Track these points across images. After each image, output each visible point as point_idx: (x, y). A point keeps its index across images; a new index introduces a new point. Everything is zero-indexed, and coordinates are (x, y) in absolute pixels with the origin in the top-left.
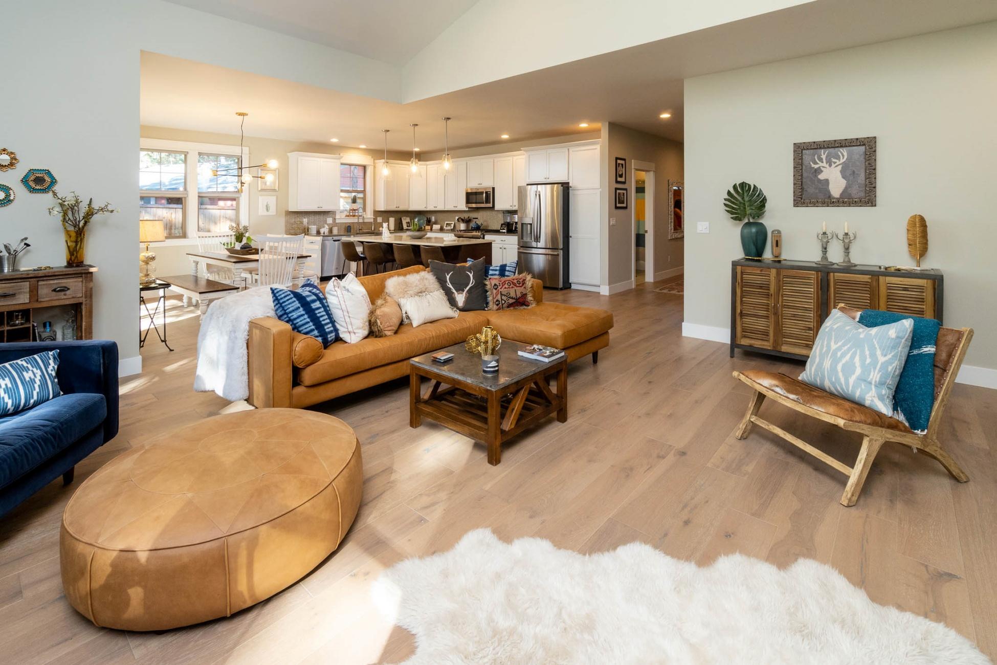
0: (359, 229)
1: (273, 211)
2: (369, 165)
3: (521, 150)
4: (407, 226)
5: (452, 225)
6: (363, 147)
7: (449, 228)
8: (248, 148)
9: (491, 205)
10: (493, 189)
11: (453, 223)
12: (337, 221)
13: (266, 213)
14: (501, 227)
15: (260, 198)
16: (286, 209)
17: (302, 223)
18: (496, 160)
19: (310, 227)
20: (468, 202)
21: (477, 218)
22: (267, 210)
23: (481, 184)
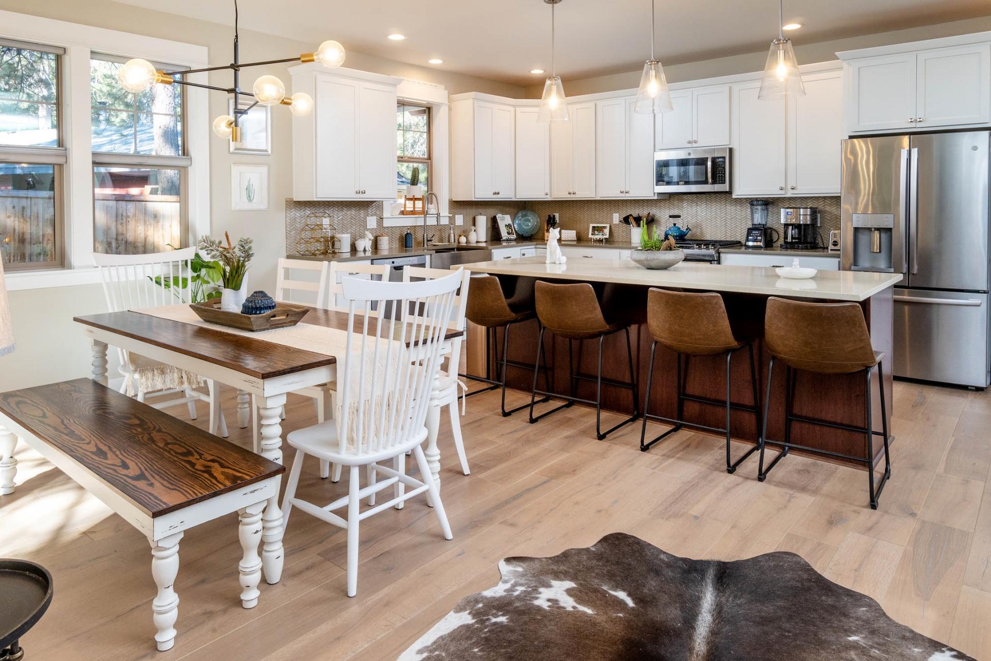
0: (428, 241)
1: (260, 201)
2: (439, 105)
3: (837, 58)
4: (509, 233)
5: (607, 231)
6: (436, 62)
7: (599, 236)
8: (205, 49)
9: (725, 187)
10: (731, 150)
11: (608, 226)
12: (386, 223)
13: (244, 205)
14: (749, 234)
15: (235, 170)
16: (289, 197)
17: (320, 226)
18: (736, 88)
19: (338, 236)
20: (660, 179)
21: (679, 217)
22: (250, 199)
23: (696, 142)
